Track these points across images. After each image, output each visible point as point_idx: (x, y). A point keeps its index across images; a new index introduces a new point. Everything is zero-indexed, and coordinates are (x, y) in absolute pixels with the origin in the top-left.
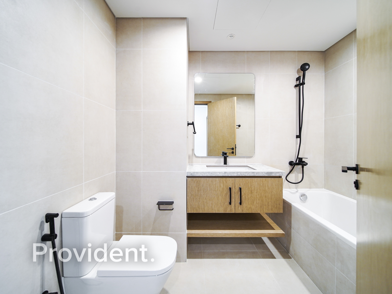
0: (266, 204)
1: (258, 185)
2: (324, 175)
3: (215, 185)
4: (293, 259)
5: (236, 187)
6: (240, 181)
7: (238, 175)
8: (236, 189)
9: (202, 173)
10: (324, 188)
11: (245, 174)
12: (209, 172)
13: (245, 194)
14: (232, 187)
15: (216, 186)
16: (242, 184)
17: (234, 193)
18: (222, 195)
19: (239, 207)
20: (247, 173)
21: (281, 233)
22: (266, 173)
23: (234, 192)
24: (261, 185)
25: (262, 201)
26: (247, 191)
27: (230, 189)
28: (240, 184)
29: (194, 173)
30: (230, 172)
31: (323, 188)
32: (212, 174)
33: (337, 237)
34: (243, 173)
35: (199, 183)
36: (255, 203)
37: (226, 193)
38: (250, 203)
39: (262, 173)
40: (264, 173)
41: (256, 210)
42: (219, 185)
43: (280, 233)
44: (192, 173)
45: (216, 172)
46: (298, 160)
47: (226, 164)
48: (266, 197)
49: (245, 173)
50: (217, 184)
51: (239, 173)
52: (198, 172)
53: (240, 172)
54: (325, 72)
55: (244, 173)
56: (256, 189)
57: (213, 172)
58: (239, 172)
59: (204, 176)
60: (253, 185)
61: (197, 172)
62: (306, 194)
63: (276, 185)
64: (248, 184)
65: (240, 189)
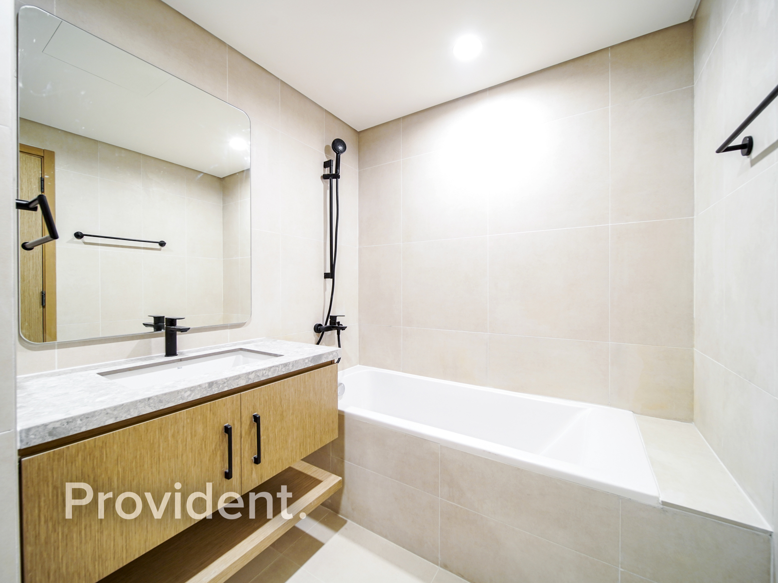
0: (312, 433)
1: (295, 392)
2: (359, 341)
3: (173, 436)
4: (349, 521)
5: (243, 419)
6: (254, 396)
7: (250, 382)
8: (243, 425)
9: (115, 413)
10: (359, 364)
11: (267, 374)
12: (149, 399)
13: (268, 429)
14: (233, 421)
15: (177, 441)
16: (260, 404)
17: (238, 439)
18: (201, 462)
19: (252, 473)
20: (272, 369)
21: (337, 483)
22: (310, 359)
23: (239, 434)
24: (302, 389)
25: (303, 429)
26: (272, 419)
27: (228, 430)
28: (254, 407)
29: (69, 421)
30: (226, 379)
31: (357, 365)
32: (161, 401)
33: (441, 446)
34: (261, 373)
35: (101, 456)
36: (290, 441)
37: (215, 449)
38: (278, 447)
39: (304, 360)
40: (307, 361)
41: (292, 459)
42: (189, 432)
43: (335, 484)
44: (57, 425)
45: (178, 392)
46: (329, 320)
47: (175, 354)
48: (311, 416)
49: (267, 371)
50: (181, 433)
51: (252, 376)
52: (94, 412)
53: (256, 371)
54: (360, 168)
55: (264, 372)
56: (291, 406)
57: (165, 394)
58: (253, 372)
59: (123, 419)
60: (286, 396)
61: (88, 414)
62: (343, 383)
63: (327, 382)
64: (275, 397)
65: (257, 419)
